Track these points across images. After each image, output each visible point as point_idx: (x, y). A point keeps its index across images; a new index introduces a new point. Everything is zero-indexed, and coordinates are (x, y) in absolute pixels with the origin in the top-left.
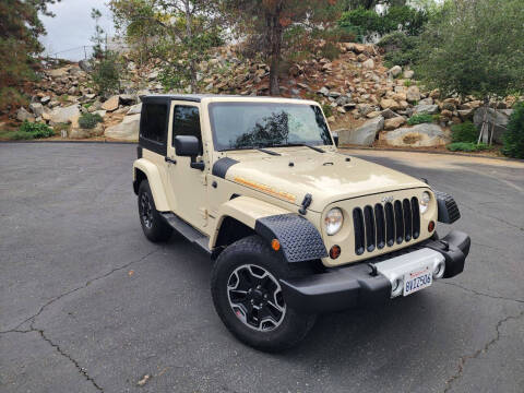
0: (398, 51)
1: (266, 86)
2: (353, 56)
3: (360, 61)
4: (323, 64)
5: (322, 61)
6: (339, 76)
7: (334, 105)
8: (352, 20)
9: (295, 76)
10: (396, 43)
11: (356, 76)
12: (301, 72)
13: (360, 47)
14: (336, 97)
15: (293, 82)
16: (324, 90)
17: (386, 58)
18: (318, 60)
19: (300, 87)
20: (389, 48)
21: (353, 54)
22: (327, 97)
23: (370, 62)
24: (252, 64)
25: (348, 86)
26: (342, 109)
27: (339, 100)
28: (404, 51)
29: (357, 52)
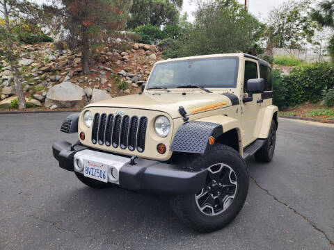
0: (170, 49)
1: (80, 69)
2: (143, 52)
3: (147, 55)
4: (123, 56)
5: (122, 53)
6: (134, 64)
7: (130, 82)
8: (144, 31)
9: (103, 63)
10: (169, 45)
11: (145, 64)
12: (107, 61)
13: (147, 46)
14: (131, 77)
15: (102, 67)
16: (122, 72)
17: (163, 54)
18: (120, 54)
19: (106, 70)
20: (165, 48)
21: (143, 51)
22: (125, 77)
23: (153, 56)
24: (72, 55)
25: (140, 70)
26: (135, 85)
27: (133, 79)
28: (174, 50)
29: (145, 49)
